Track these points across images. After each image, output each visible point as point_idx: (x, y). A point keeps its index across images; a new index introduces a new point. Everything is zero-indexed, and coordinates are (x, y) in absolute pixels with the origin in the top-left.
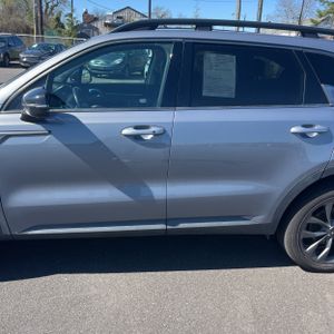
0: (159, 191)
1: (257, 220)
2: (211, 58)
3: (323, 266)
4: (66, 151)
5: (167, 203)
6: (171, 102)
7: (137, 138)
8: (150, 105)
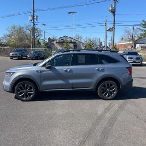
0: (71, 81)
1: (91, 88)
2: (80, 56)
3: (107, 98)
4: (53, 73)
5: (72, 84)
6: (72, 64)
7: (66, 71)
8: (69, 65)
